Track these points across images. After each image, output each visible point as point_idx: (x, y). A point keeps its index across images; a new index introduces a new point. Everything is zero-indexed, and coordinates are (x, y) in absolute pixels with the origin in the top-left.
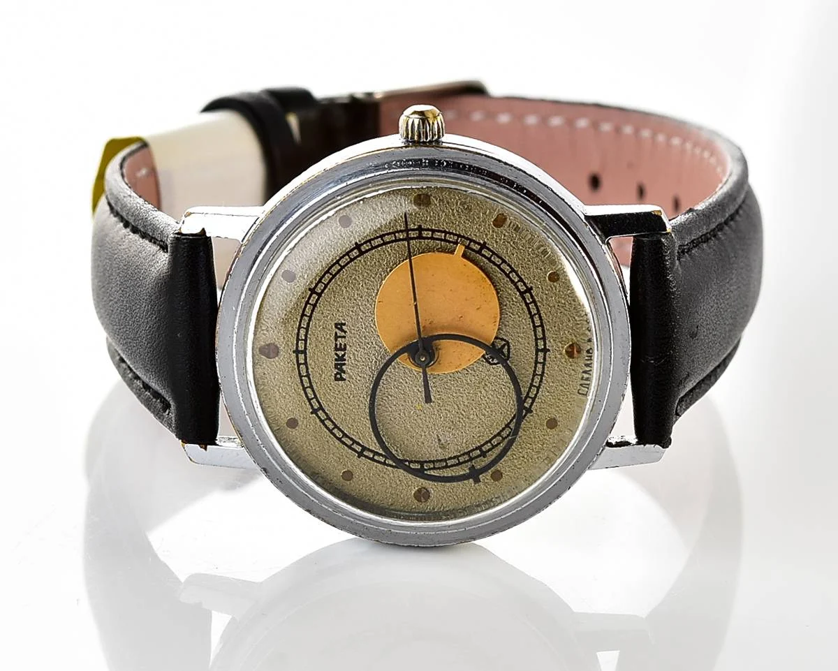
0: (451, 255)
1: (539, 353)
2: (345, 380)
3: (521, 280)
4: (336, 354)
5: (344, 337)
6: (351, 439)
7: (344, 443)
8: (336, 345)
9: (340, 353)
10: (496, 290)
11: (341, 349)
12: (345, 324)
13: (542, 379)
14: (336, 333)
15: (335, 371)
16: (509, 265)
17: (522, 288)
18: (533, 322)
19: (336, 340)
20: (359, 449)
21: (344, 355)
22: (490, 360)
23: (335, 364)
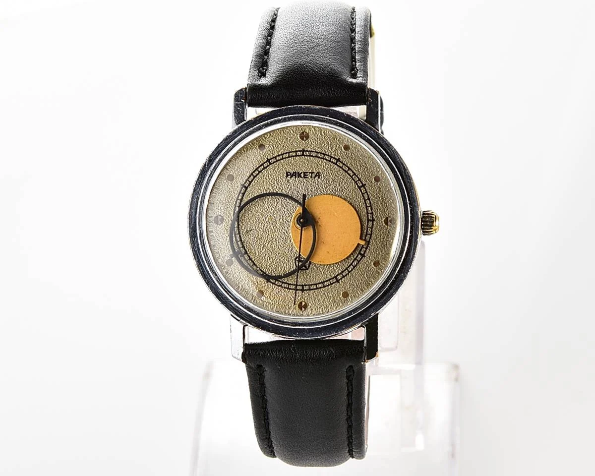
0: (359, 237)
1: (301, 287)
2: (287, 177)
3: (344, 277)
4: (302, 173)
5: (311, 177)
6: (252, 181)
7: (250, 176)
8: (307, 173)
9: (302, 175)
10: (338, 263)
11: (305, 175)
12: (319, 178)
13: (286, 288)
14: (314, 173)
15: (292, 173)
16: (352, 270)
17: (339, 277)
18: (319, 283)
19: (310, 173)
20: (246, 185)
21: (301, 177)
22: (297, 259)
23: (296, 172)
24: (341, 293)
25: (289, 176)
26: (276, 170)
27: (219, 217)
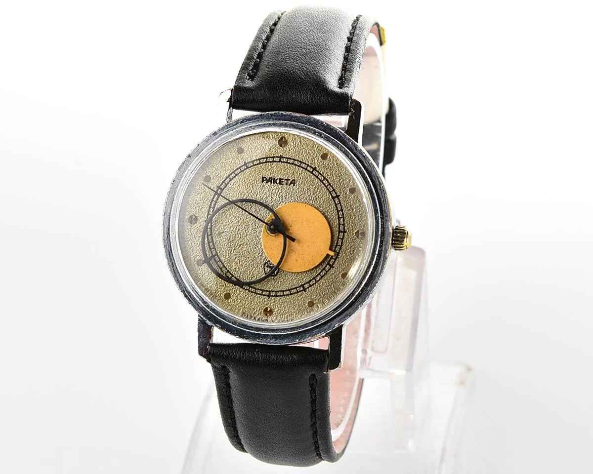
0: (329, 248)
1: (268, 293)
2: (262, 182)
3: (311, 286)
4: (277, 179)
5: (287, 184)
6: (228, 183)
7: (227, 178)
8: (283, 179)
9: (278, 181)
10: (306, 271)
11: (280, 181)
12: (294, 185)
13: (253, 292)
14: (289, 180)
15: (268, 178)
17: (306, 286)
19: (285, 179)
20: (222, 187)
21: (276, 183)
22: (266, 265)
23: (272, 178)
24: (307, 302)
25: (265, 182)
26: (253, 174)
27: (194, 217)
